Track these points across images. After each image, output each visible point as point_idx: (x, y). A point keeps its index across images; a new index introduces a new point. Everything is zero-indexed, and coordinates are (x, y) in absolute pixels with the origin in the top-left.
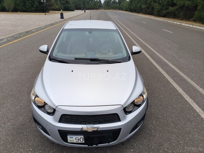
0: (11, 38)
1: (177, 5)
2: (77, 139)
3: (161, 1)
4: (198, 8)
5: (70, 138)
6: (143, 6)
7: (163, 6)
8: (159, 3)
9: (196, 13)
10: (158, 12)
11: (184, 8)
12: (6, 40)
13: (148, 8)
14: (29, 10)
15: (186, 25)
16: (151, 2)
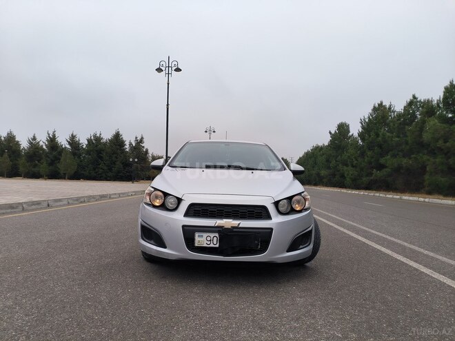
0: (74, 200)
1: (386, 167)
2: (209, 239)
3: (356, 162)
4: (428, 169)
5: (199, 236)
6: (323, 173)
7: (362, 169)
8: (353, 166)
9: (427, 177)
10: (354, 180)
11: (402, 171)
12: (65, 202)
13: (334, 175)
14: (101, 177)
15: (411, 198)
16: (338, 165)
